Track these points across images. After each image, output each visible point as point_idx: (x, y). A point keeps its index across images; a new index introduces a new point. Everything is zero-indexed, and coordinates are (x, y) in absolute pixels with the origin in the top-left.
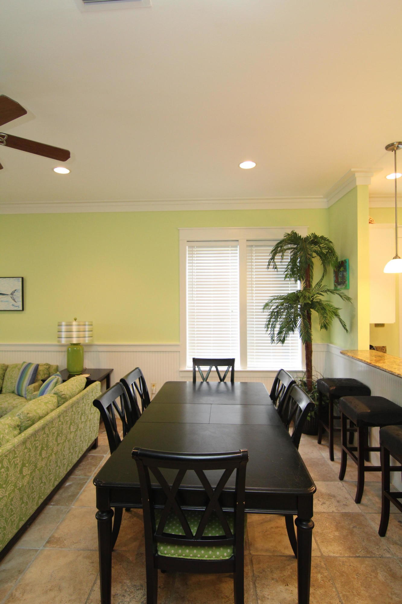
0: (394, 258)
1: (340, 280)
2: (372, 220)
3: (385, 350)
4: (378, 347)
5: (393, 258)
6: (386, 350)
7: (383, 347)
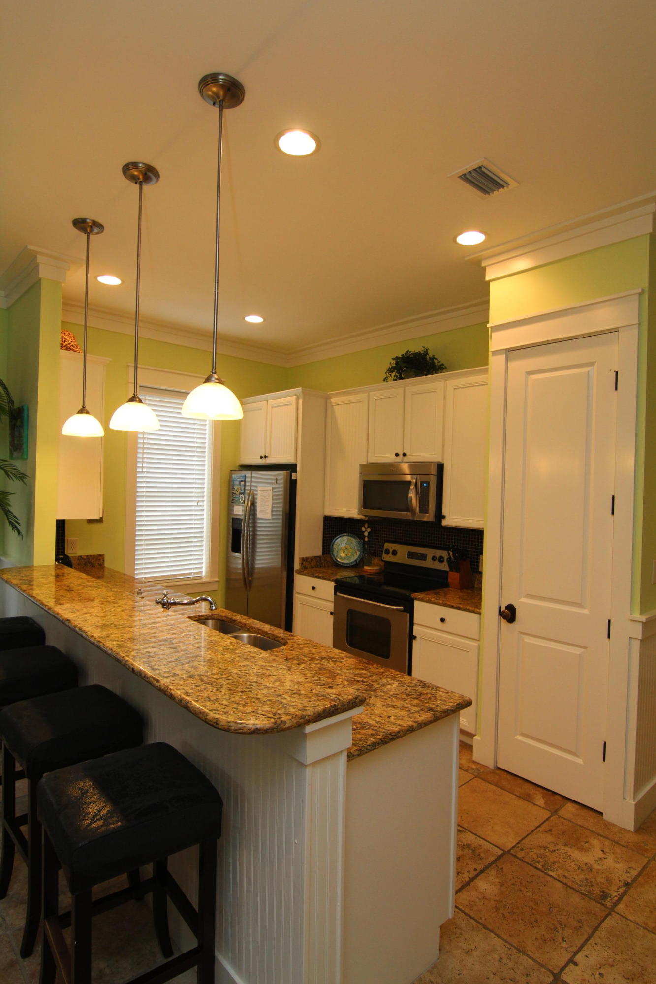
0: (79, 412)
1: (16, 442)
2: (74, 346)
3: (101, 561)
4: (91, 556)
5: (77, 412)
6: (104, 561)
7: (100, 555)
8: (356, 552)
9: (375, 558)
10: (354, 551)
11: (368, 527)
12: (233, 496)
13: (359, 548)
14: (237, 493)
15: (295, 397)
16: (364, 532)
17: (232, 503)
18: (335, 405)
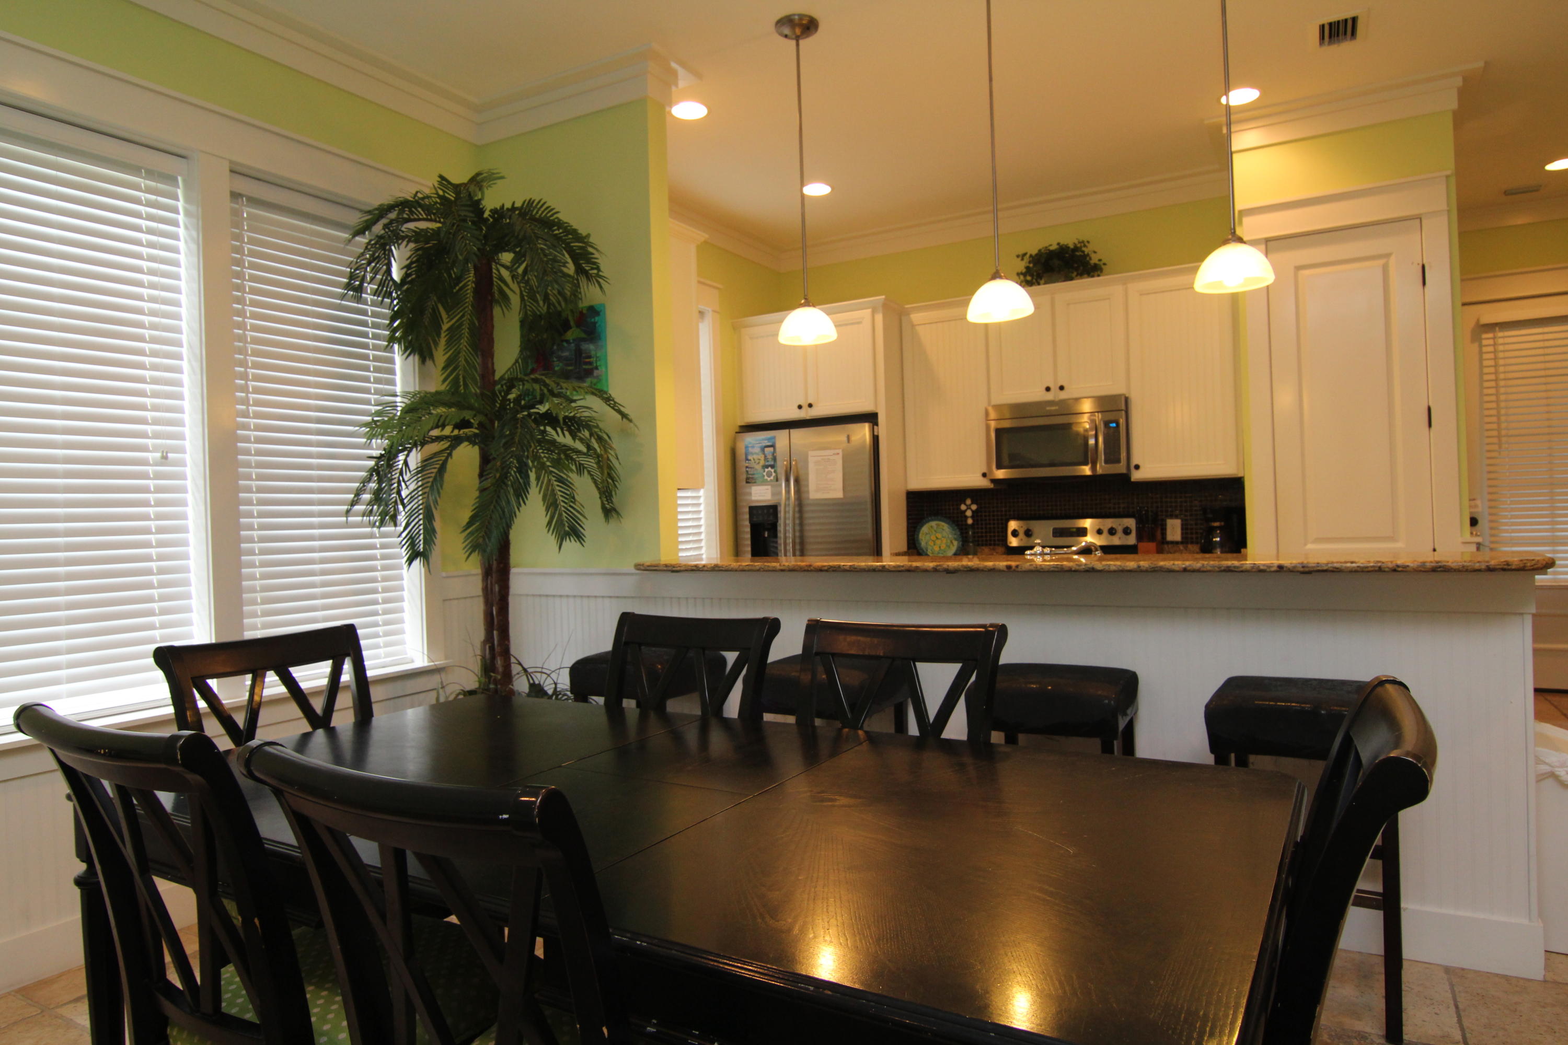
8: (952, 542)
9: (984, 548)
10: (949, 541)
11: (973, 503)
12: (747, 472)
13: (955, 536)
14: (758, 467)
15: (869, 311)
16: (965, 511)
17: (747, 482)
18: (919, 325)
